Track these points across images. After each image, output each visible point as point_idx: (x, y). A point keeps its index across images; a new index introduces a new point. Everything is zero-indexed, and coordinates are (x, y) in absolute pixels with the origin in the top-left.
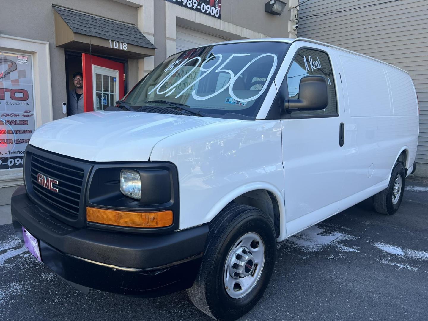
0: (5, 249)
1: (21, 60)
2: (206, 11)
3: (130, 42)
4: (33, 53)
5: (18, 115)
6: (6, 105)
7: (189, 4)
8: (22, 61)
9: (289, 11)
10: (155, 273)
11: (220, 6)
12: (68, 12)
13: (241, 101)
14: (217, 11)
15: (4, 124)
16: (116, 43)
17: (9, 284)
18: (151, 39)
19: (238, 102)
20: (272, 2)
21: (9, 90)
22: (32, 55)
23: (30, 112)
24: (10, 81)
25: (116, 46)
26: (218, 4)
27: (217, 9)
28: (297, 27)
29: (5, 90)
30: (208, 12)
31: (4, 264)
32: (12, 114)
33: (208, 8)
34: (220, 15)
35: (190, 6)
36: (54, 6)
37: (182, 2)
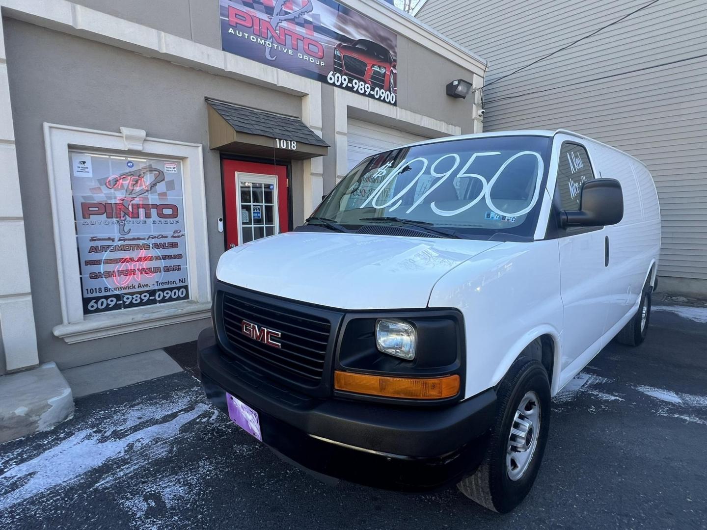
0: (174, 411)
1: (169, 168)
2: (380, 97)
3: (299, 140)
4: (183, 159)
5: (166, 237)
6: (152, 225)
7: (361, 89)
8: (170, 169)
9: (473, 92)
10: (445, 462)
11: (396, 90)
12: (224, 105)
13: (507, 215)
14: (393, 96)
15: (151, 248)
16: (283, 141)
17: (197, 463)
18: (319, 133)
19: (504, 217)
20: (456, 83)
21: (155, 206)
22: (181, 161)
23: (180, 232)
24: (157, 194)
25: (283, 146)
26: (394, 88)
27: (393, 94)
28: (483, 112)
29: (151, 206)
30: (382, 99)
31: (180, 433)
32: (160, 235)
33: (383, 93)
34: (396, 101)
35: (362, 92)
36: (206, 99)
37: (353, 87)
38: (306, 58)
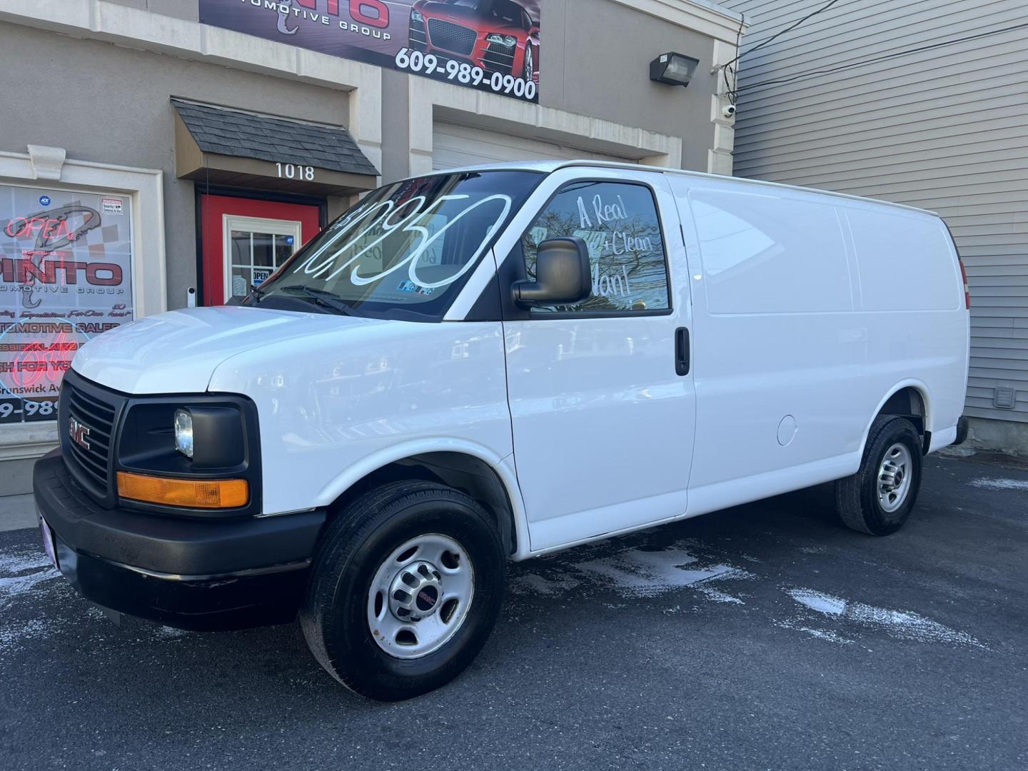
1: (108, 207)
2: (504, 88)
3: (321, 165)
4: (132, 193)
5: (101, 314)
6: (77, 294)
7: (464, 76)
8: (109, 209)
9: (712, 74)
10: (210, 585)
11: (537, 75)
12: (201, 109)
13: (424, 285)
14: (531, 86)
15: (74, 329)
16: (290, 168)
18: (374, 156)
20: (664, 59)
21: (84, 266)
22: (130, 197)
23: (125, 307)
24: (87, 247)
25: (290, 174)
26: (533, 72)
27: (530, 83)
28: (731, 110)
29: (76, 265)
30: (507, 91)
31: (30, 590)
32: (90, 311)
33: (509, 82)
34: (537, 95)
35: (467, 80)
36: (173, 99)
37: (447, 74)
38: (355, 27)
